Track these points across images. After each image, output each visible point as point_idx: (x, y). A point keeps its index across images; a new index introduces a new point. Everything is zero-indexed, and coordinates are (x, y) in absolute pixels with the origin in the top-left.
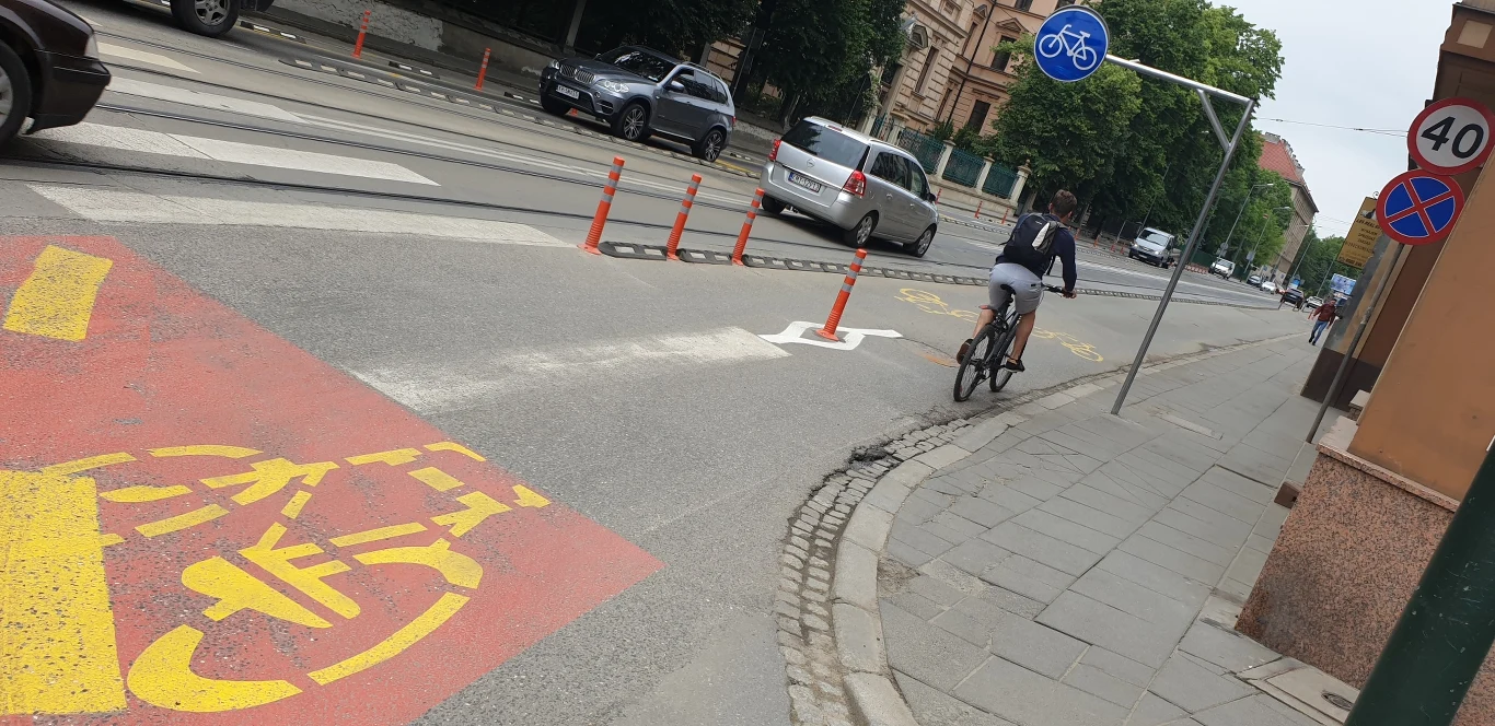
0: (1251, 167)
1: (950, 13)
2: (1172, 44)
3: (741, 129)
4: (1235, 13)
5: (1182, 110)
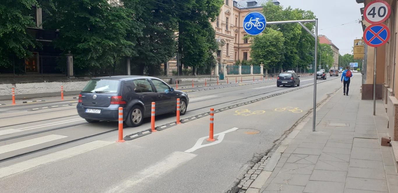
0: (318, 44)
1: (229, 34)
3: (184, 80)
4: (299, 9)
5: (295, 37)
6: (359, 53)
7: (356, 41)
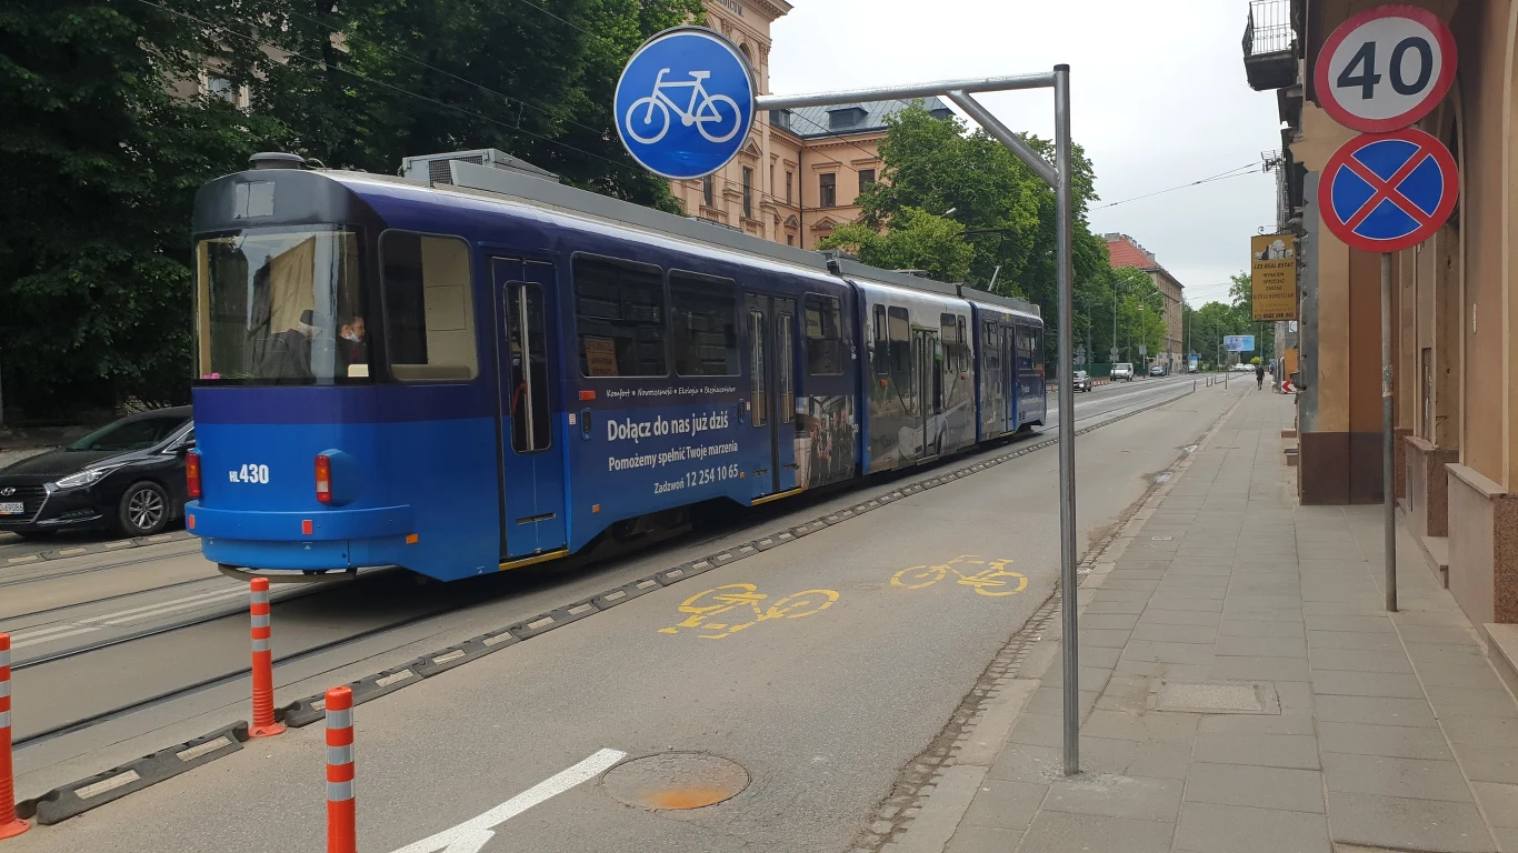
0: (1106, 268)
2: (979, 182)
4: (1029, 136)
5: (1016, 240)
6: (1276, 292)
7: (1260, 243)
